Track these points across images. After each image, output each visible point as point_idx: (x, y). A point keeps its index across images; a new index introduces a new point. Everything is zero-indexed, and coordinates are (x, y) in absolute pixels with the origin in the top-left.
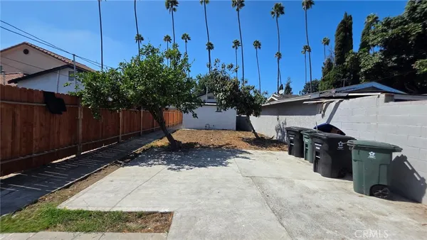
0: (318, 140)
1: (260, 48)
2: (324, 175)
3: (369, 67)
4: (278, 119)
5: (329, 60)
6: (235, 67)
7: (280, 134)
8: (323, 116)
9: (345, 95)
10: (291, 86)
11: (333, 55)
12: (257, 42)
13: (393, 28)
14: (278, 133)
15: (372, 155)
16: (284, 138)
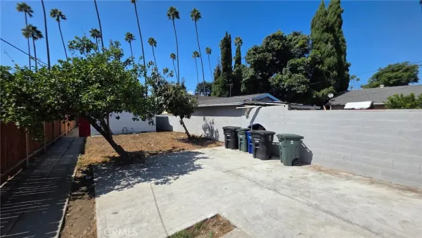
0: (256, 136)
1: (155, 45)
2: (262, 159)
3: (248, 78)
4: (204, 119)
5: (218, 67)
6: (170, 72)
7: (207, 132)
8: (247, 117)
9: (264, 103)
10: (185, 85)
11: (220, 64)
12: (153, 40)
13: (259, 53)
14: (205, 131)
15: (292, 142)
16: (212, 135)
